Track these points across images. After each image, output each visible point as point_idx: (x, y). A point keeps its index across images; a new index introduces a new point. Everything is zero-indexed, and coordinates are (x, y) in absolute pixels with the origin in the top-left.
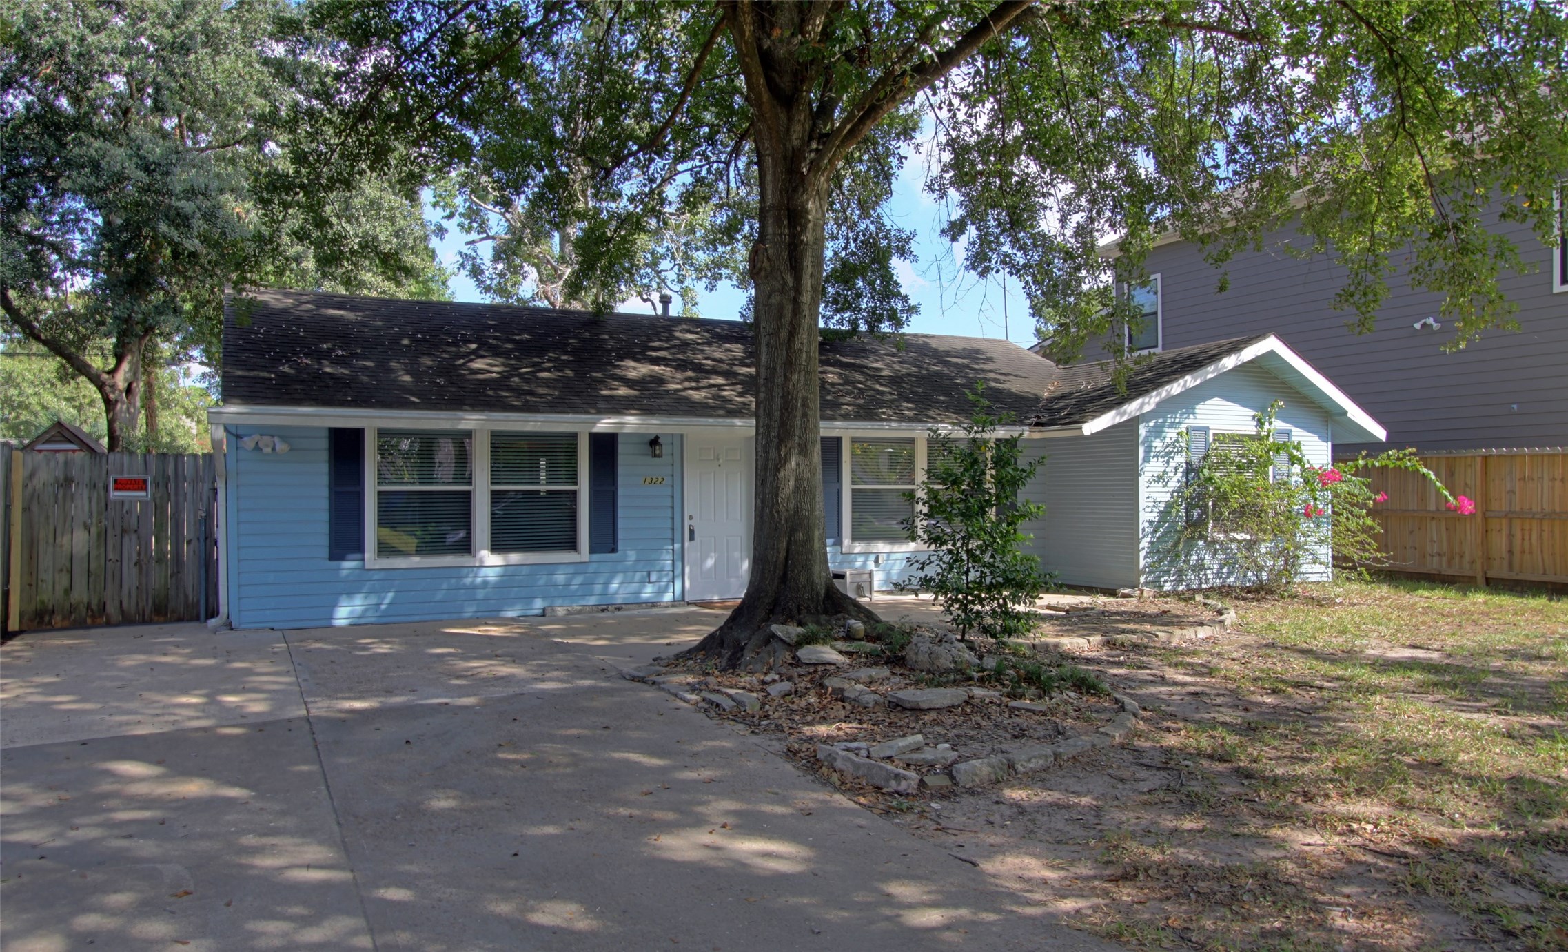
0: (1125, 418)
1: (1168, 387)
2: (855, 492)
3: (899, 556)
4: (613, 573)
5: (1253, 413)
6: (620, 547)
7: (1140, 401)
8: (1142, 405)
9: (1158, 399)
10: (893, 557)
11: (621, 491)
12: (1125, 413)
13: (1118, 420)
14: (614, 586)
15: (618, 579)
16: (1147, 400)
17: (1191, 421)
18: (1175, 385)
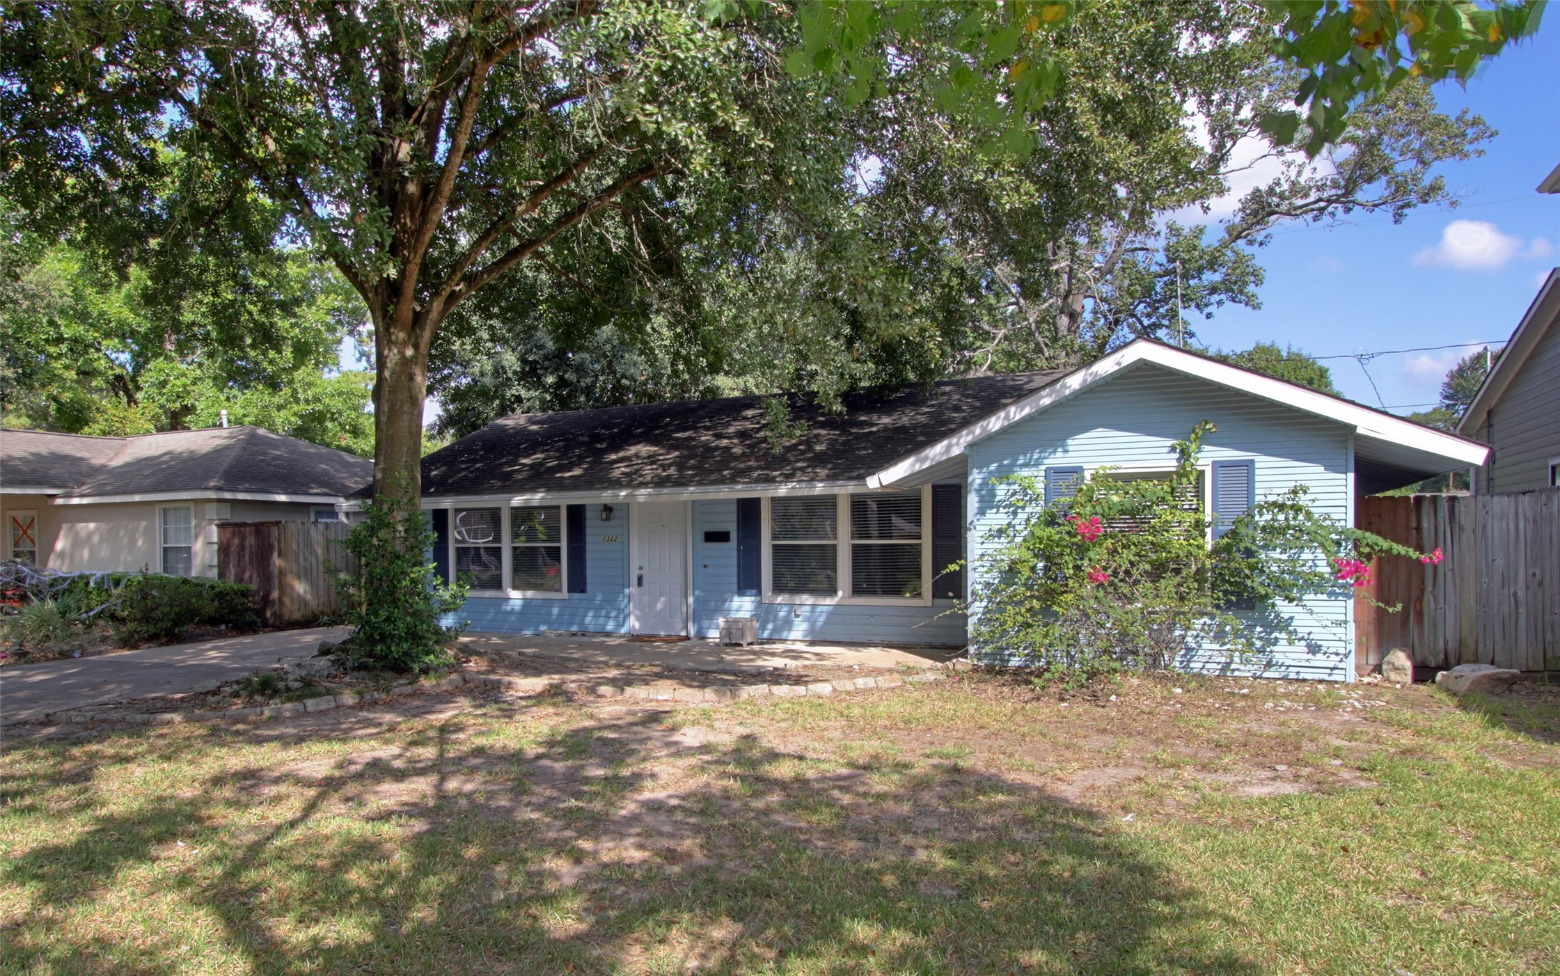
0: (927, 465)
1: (984, 423)
2: (776, 548)
3: (825, 608)
4: (587, 609)
5: (1170, 442)
6: (589, 587)
7: (945, 443)
8: (949, 448)
9: (970, 438)
10: (819, 609)
11: (589, 547)
12: (926, 458)
13: (917, 467)
14: (588, 619)
15: (591, 614)
16: (954, 440)
17: (1057, 459)
18: (993, 419)
